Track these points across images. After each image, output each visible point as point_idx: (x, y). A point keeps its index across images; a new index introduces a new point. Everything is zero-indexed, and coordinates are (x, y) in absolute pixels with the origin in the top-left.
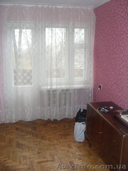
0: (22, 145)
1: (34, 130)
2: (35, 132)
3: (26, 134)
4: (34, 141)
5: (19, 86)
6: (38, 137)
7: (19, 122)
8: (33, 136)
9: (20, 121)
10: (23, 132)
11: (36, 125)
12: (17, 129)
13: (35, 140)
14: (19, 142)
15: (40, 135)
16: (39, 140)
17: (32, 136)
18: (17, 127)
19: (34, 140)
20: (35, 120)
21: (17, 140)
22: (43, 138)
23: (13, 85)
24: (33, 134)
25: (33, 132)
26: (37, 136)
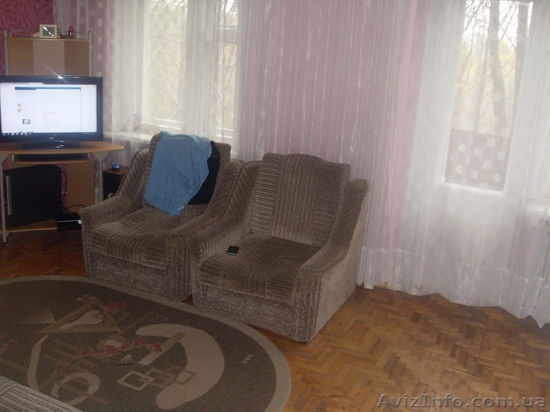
0: (404, 370)
1: (466, 338)
2: (464, 346)
3: (435, 341)
4: (444, 373)
5: (454, 186)
6: (465, 364)
7: (432, 298)
8: (453, 355)
9: (437, 295)
10: (427, 332)
11: (481, 325)
12: (416, 318)
13: (451, 370)
14: (398, 358)
15: (475, 359)
16: (462, 372)
17: (449, 353)
18: (417, 311)
19: (447, 369)
20: (482, 305)
21: (395, 351)
22: (480, 372)
23: (440, 179)
24: (456, 347)
25: (458, 343)
26: (464, 359)
